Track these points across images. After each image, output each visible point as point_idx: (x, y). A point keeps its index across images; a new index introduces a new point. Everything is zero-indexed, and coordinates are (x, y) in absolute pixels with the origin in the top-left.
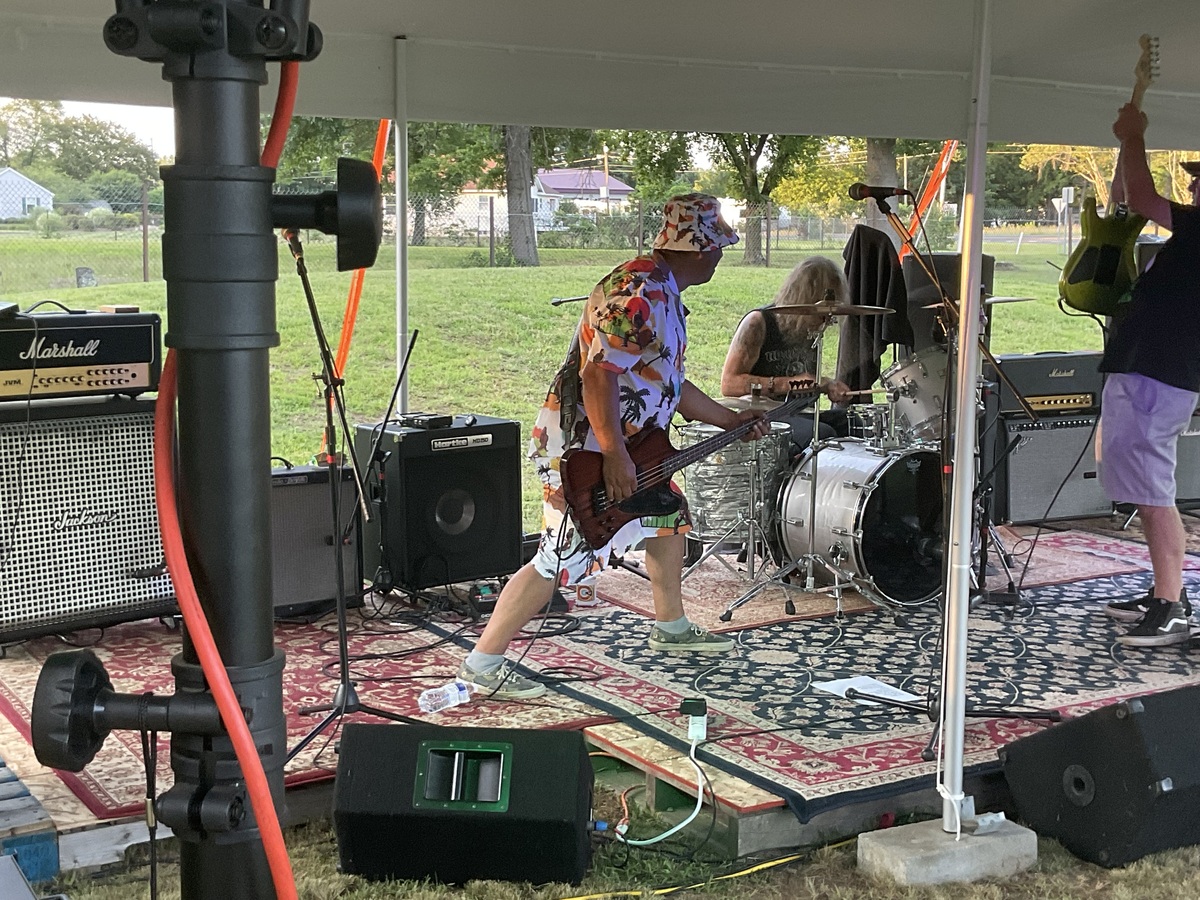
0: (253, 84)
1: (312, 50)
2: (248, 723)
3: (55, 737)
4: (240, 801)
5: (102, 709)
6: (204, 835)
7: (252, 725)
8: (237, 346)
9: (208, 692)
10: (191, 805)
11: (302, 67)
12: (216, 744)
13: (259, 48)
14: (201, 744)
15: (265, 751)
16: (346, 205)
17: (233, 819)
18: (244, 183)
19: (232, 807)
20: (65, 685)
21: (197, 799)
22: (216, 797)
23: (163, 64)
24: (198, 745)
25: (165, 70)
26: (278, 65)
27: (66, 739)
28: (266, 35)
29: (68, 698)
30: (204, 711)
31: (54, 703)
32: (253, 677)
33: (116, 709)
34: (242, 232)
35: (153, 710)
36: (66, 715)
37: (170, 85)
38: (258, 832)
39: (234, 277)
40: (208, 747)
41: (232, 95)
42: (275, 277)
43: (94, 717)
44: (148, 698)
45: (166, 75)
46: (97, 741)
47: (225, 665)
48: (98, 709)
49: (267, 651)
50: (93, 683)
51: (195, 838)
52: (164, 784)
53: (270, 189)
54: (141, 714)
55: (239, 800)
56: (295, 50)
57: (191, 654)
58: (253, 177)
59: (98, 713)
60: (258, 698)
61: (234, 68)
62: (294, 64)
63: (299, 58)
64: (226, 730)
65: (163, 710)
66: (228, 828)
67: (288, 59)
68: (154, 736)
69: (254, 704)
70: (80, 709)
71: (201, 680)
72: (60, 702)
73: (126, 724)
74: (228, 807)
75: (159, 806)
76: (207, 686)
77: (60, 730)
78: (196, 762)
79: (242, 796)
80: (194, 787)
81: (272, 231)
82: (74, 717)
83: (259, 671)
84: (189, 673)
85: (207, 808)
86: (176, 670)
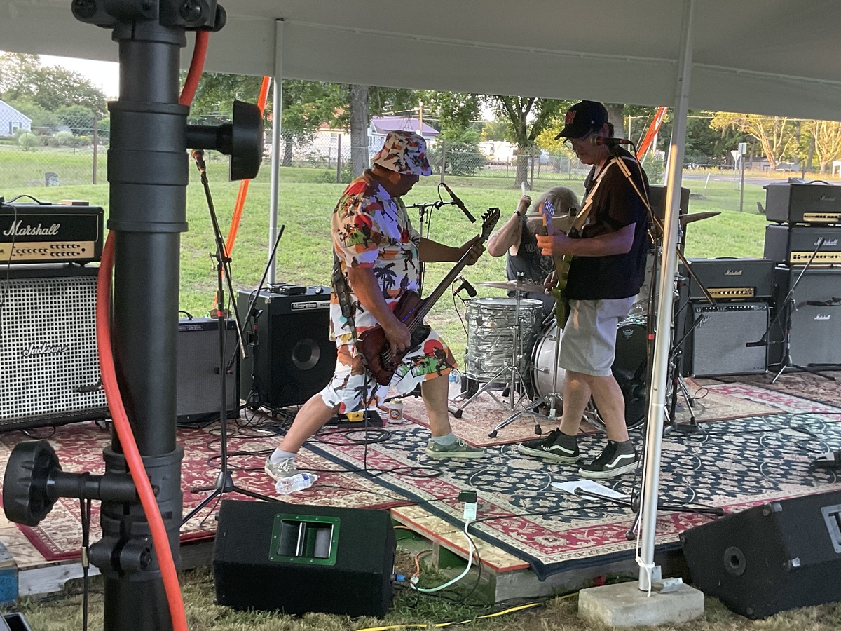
0: (176, 46)
1: (218, 23)
2: (156, 496)
3: (20, 501)
4: (148, 551)
5: (53, 482)
6: (122, 574)
7: (158, 497)
8: (158, 231)
9: (129, 473)
10: (113, 553)
11: (211, 36)
12: (133, 510)
13: (181, 21)
14: (122, 509)
15: (167, 516)
16: (238, 134)
17: (142, 563)
18: (167, 115)
19: (143, 555)
20: (28, 465)
21: (118, 549)
22: (132, 548)
23: (112, 30)
24: (119, 511)
25: (113, 33)
26: (194, 33)
27: (27, 503)
28: (186, 12)
29: (30, 474)
30: (125, 486)
31: (19, 477)
32: (161, 464)
33: (63, 483)
34: (164, 150)
35: (89, 484)
36: (27, 486)
37: (117, 44)
38: (159, 574)
39: (157, 182)
40: (127, 512)
41: (161, 54)
42: (187, 183)
43: (47, 488)
44: (86, 476)
45: (115, 37)
46: (48, 505)
47: (141, 455)
48: (50, 482)
49: (171, 446)
50: (47, 464)
51: (115, 576)
52: (95, 537)
53: (185, 121)
54: (81, 487)
56: (206, 24)
57: (117, 446)
58: (174, 111)
59: (50, 485)
60: (163, 479)
61: (163, 34)
62: (206, 33)
63: (209, 29)
64: (140, 500)
65: (96, 485)
66: (139, 569)
67: (201, 29)
68: (89, 502)
69: (160, 484)
70: (38, 482)
71: (124, 464)
72: (24, 476)
73: (69, 494)
74: (140, 555)
75: (91, 552)
76: (128, 469)
77: (22, 496)
78: (119, 522)
79: (149, 547)
80: (116, 540)
81: (185, 150)
82: (33, 488)
83: (166, 460)
84: (115, 460)
85: (124, 555)
86: (106, 457)
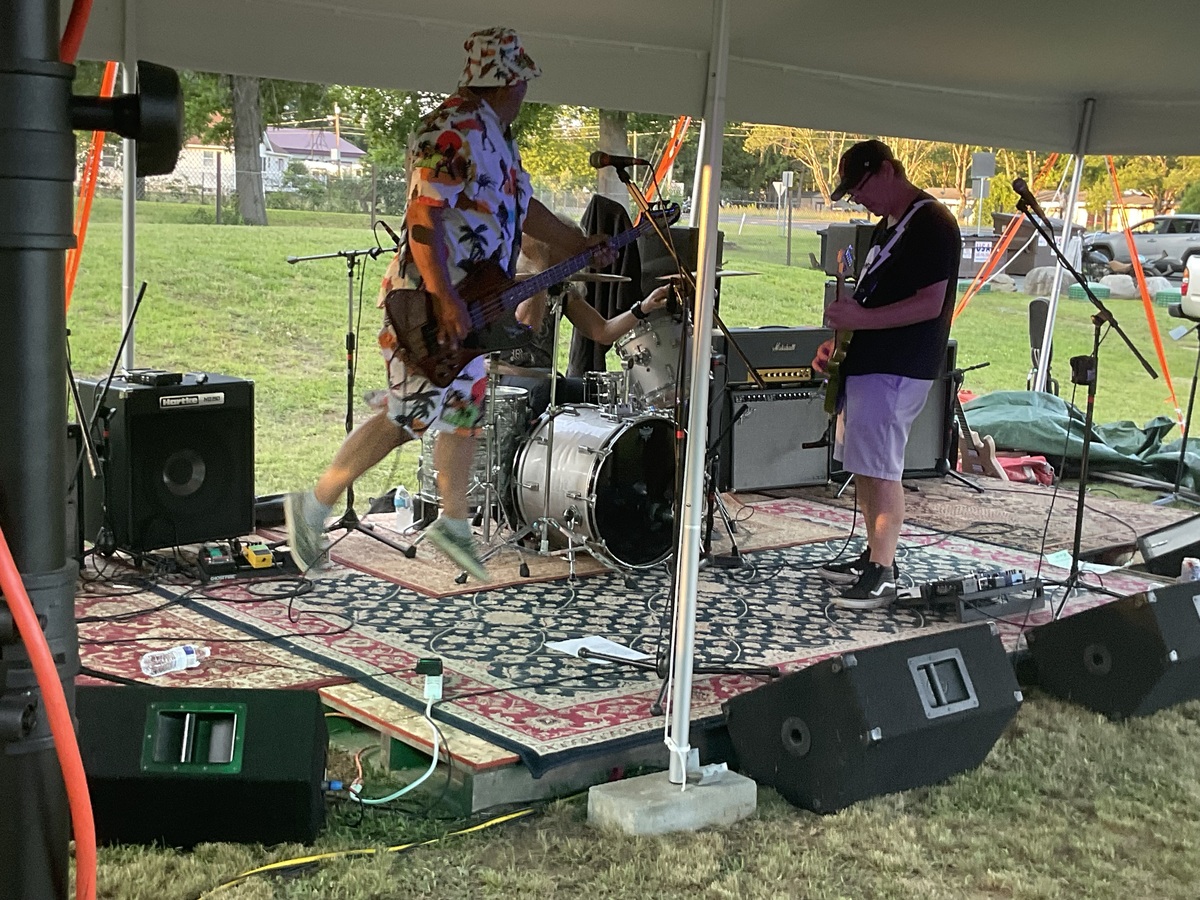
2: (43, 629)
4: (33, 710)
7: (47, 631)
8: (34, 246)
12: (8, 653)
15: (59, 659)
16: (150, 109)
17: (26, 727)
18: (44, 78)
19: (24, 716)
22: (8, 706)
32: (47, 585)
34: (41, 128)
38: (52, 741)
39: (34, 175)
47: (20, 572)
53: (69, 88)
55: (32, 708)
58: (53, 72)
60: (52, 607)
64: (20, 637)
66: (20, 735)
69: (47, 612)
74: (21, 715)
79: (34, 705)
81: (72, 132)
83: (54, 579)
